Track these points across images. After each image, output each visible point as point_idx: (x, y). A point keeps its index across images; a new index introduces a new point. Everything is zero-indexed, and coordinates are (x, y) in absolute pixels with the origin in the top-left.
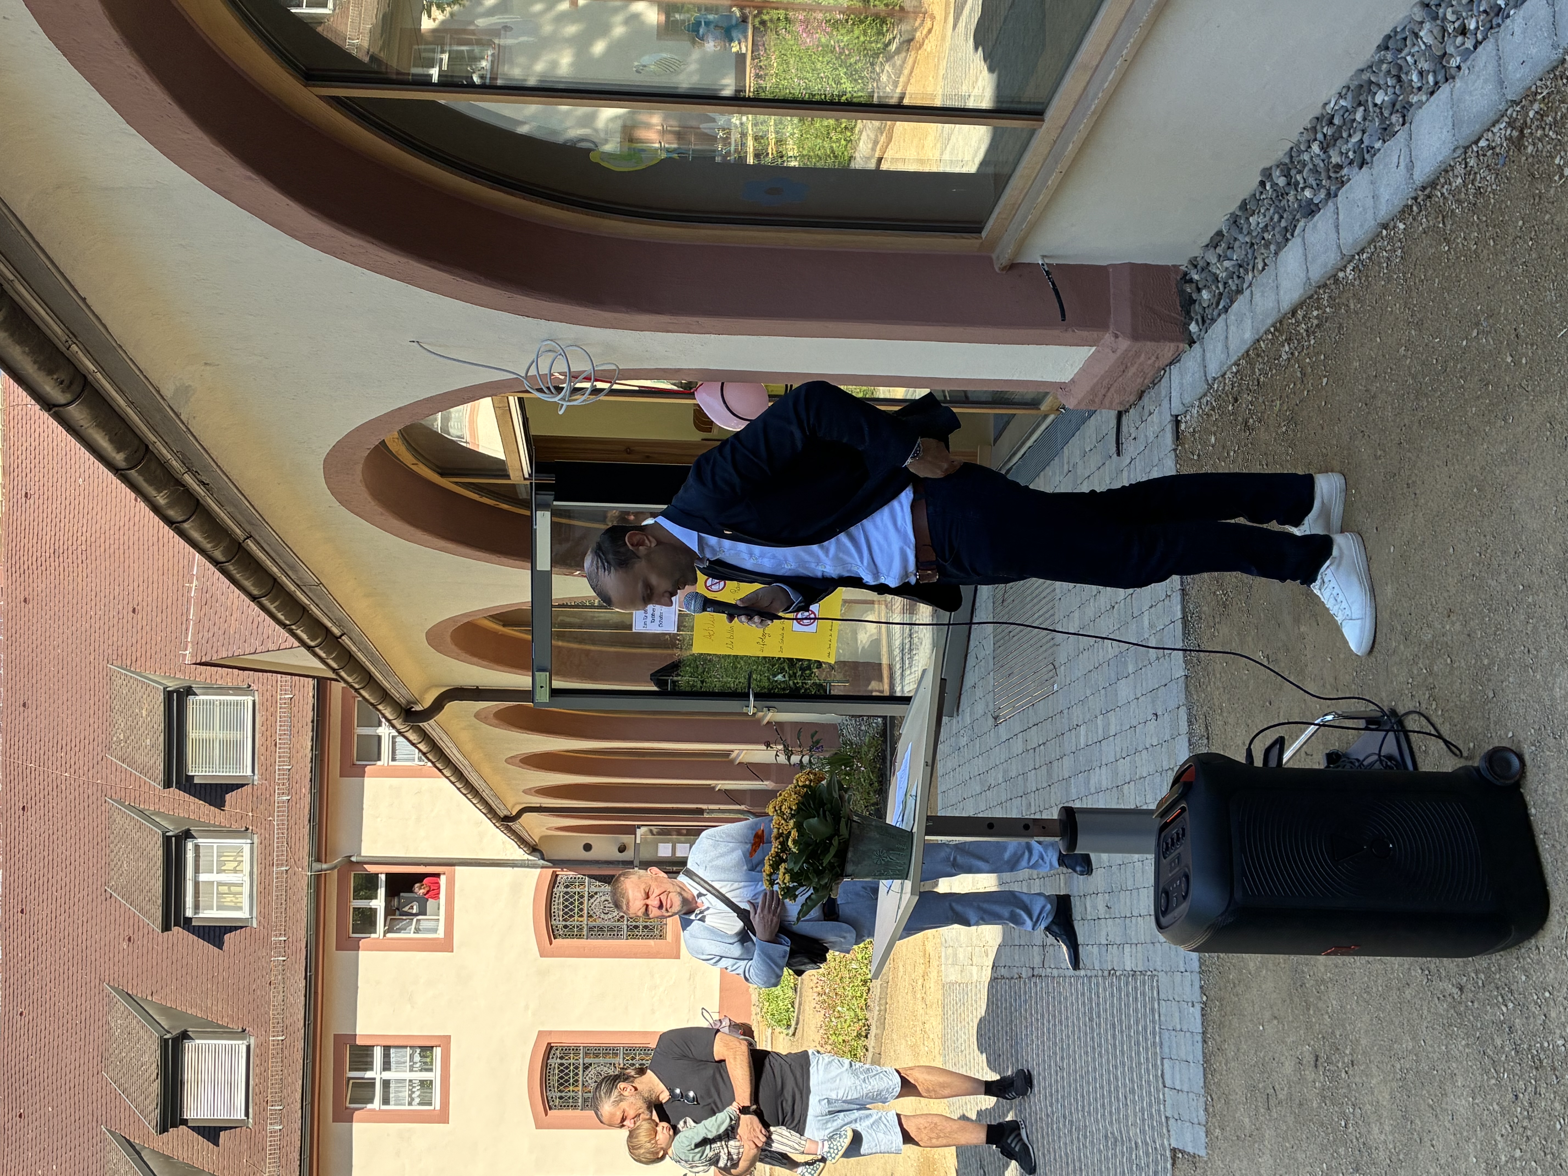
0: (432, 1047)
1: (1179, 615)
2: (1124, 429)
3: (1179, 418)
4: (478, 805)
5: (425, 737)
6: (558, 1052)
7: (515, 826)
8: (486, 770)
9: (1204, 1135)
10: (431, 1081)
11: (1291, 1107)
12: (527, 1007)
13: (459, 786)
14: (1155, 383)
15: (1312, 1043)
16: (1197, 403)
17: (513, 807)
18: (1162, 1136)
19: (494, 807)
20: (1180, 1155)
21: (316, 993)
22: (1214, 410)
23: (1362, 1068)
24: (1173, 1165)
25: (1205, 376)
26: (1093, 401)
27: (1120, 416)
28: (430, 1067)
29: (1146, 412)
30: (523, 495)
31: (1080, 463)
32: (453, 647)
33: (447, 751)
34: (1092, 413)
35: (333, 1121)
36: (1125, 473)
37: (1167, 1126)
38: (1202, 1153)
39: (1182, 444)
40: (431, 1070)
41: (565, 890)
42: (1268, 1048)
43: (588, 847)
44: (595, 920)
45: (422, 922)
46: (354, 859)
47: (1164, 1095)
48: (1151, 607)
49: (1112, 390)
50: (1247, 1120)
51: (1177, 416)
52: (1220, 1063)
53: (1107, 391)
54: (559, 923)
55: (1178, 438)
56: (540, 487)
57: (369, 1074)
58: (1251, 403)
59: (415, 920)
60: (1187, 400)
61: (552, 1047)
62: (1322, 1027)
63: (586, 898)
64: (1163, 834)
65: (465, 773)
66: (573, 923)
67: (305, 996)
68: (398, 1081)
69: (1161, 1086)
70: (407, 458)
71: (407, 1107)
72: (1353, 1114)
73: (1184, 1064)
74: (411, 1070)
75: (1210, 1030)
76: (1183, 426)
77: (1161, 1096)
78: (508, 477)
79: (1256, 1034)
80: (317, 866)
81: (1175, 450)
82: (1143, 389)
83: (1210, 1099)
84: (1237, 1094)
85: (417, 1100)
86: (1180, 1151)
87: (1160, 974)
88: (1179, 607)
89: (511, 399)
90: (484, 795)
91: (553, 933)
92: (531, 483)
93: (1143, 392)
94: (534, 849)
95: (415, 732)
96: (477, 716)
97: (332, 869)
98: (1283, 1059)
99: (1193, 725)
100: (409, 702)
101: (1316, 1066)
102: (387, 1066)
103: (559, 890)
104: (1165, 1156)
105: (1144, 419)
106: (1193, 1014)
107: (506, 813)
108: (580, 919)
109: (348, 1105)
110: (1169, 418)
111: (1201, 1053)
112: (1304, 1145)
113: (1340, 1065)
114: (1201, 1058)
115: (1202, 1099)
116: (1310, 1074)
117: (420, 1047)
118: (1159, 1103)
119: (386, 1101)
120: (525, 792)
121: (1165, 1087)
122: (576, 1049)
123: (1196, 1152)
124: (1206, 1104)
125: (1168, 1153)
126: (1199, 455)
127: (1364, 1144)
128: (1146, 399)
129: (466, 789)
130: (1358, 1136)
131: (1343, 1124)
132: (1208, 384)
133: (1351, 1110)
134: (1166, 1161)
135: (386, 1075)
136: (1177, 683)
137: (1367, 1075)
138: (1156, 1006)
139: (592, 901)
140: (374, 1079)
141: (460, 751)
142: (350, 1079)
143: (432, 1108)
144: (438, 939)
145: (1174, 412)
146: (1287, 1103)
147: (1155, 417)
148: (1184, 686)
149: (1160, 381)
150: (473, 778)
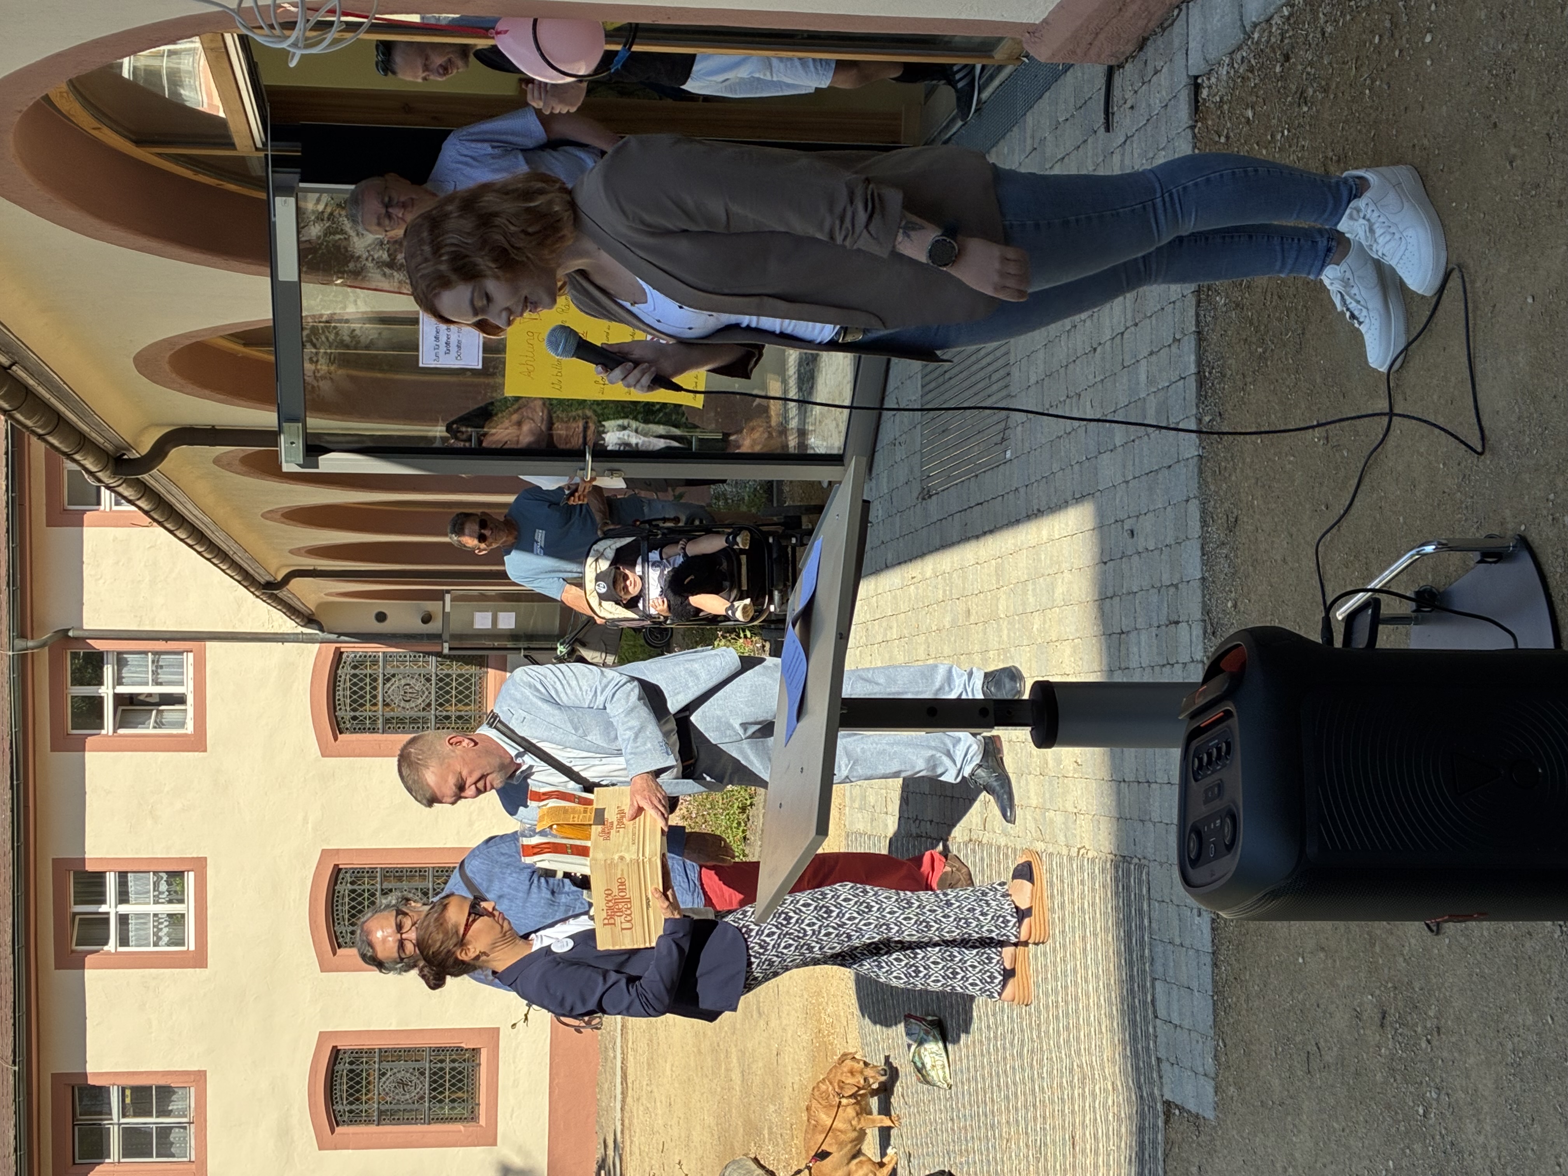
0: (183, 872)
1: (1193, 369)
2: (1117, 93)
3: (1199, 81)
4: (228, 571)
5: (147, 491)
6: (348, 875)
7: (282, 594)
8: (236, 527)
9: (1213, 1093)
10: (183, 915)
11: (1343, 1075)
12: (305, 820)
13: (200, 550)
14: (1164, 26)
15: (1377, 992)
16: (1227, 61)
17: (278, 569)
18: (1151, 1083)
19: (251, 571)
20: (1177, 1112)
21: (26, 807)
22: (1252, 71)
23: (1453, 1039)
24: (1167, 1122)
25: (1241, 20)
26: (1074, 52)
27: (1110, 73)
28: (179, 897)
29: (1150, 70)
30: (257, 170)
31: (1050, 138)
32: (174, 375)
33: (179, 507)
34: (1067, 68)
35: (56, 968)
36: (1116, 158)
37: (1159, 1071)
38: (1210, 1114)
39: (1204, 120)
40: (181, 901)
41: (353, 671)
42: (1310, 989)
43: (381, 617)
44: (393, 710)
45: (165, 714)
46: (71, 634)
47: (1155, 1028)
48: (1151, 353)
49: (1102, 37)
50: (1276, 1082)
51: (1196, 77)
52: (1238, 998)
53: (1095, 39)
54: (345, 713)
55: (1197, 109)
56: (279, 162)
57: (103, 908)
58: (1311, 64)
59: (154, 712)
60: (1213, 55)
61: (340, 870)
62: (1392, 972)
63: (380, 680)
64: (1194, 744)
65: (208, 533)
66: (365, 714)
67: (12, 811)
68: (138, 916)
69: (1151, 1016)
70: (84, 119)
71: (152, 949)
72: (1437, 1100)
73: (1183, 991)
74: (156, 902)
75: (1223, 951)
76: (1205, 93)
77: (1151, 1030)
78: (232, 145)
79: (1292, 967)
80: (20, 643)
81: (1192, 127)
82: (1145, 35)
83: (1221, 1044)
84: (1262, 1044)
85: (166, 939)
86: (1177, 1106)
87: (1152, 864)
88: (1193, 358)
89: (228, 37)
90: (236, 558)
91: (338, 727)
92: (266, 156)
93: (1145, 40)
94: (309, 620)
95: (129, 486)
96: (217, 461)
97: (42, 646)
98: (1332, 1008)
99: (1208, 526)
100: (118, 448)
101: (1382, 1025)
102: (123, 897)
103: (345, 672)
104: (1155, 1109)
105: (1146, 79)
106: (1199, 925)
107: (268, 578)
108: (373, 709)
109: (74, 947)
110: (1184, 80)
111: (1210, 981)
112: (1362, 1131)
113: (1419, 1029)
114: (1209, 987)
115: (1210, 1043)
116: (1372, 1035)
117: (167, 872)
118: (1147, 1037)
119: (124, 941)
120: (292, 552)
121: (1156, 1017)
122: (371, 873)
123: (1201, 1112)
124: (1216, 1050)
125: (1159, 1107)
126: (1227, 137)
127: (1452, 1144)
128: (1150, 49)
129: (210, 552)
130: (1443, 1132)
131: (1421, 1111)
132: (1245, 32)
133: (1434, 1095)
134: (1156, 1117)
135: (123, 909)
136: (1186, 466)
137: (1460, 1051)
138: (1145, 907)
139: (388, 685)
140: (108, 913)
141: (196, 505)
142: (75, 914)
143: (184, 948)
144: (186, 735)
145: (1193, 72)
146: (1337, 1070)
147: (1163, 78)
148: (1196, 470)
149: (1172, 24)
150: (218, 539)
